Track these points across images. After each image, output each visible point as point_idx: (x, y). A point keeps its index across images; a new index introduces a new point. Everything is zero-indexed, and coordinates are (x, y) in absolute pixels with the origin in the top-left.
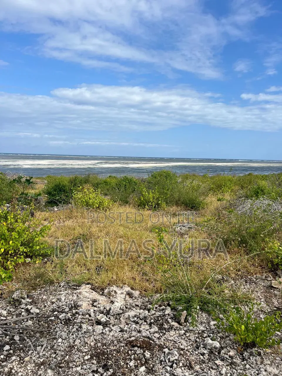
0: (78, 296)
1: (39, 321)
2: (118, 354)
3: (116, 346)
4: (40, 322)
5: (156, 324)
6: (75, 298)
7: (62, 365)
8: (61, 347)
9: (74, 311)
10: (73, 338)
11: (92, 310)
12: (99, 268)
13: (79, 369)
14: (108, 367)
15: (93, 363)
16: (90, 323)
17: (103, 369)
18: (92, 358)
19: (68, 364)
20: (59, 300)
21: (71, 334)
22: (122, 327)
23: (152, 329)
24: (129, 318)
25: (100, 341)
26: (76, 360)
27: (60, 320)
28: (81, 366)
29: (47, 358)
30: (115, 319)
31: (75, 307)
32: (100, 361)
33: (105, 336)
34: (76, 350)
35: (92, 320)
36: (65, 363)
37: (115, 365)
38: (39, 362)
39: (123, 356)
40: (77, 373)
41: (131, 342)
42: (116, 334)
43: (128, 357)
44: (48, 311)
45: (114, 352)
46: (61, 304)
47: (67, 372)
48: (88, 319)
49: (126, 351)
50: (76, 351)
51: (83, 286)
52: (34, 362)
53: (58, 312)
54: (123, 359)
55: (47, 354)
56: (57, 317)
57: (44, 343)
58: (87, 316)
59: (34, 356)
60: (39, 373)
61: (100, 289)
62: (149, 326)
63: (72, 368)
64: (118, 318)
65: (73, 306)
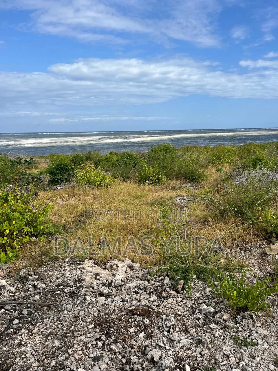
0: (81, 271)
1: (45, 295)
2: (120, 322)
3: (118, 315)
4: (47, 296)
5: (155, 293)
6: (79, 272)
7: (67, 335)
8: (67, 319)
9: (78, 285)
10: (78, 309)
11: (95, 283)
13: (83, 337)
14: (110, 334)
15: (96, 332)
16: (93, 295)
17: (105, 337)
18: (95, 327)
19: (74, 333)
20: (64, 275)
21: (76, 306)
22: (123, 298)
23: (151, 298)
24: (129, 289)
25: (102, 311)
26: (81, 330)
27: (66, 293)
28: (85, 335)
29: (54, 329)
30: (117, 291)
31: (79, 281)
32: (103, 329)
33: (107, 307)
34: (81, 320)
35: (95, 292)
36: (70, 333)
37: (116, 332)
38: (47, 333)
39: (124, 324)
40: (81, 342)
41: (131, 311)
42: (117, 304)
43: (128, 325)
44: (54, 286)
45: (116, 321)
46: (65, 279)
47: (73, 341)
48: (92, 291)
49: (127, 319)
50: (80, 321)
51: (86, 261)
52: (42, 333)
53: (63, 286)
54: (124, 327)
55: (53, 325)
56: (62, 291)
57: (50, 315)
58: (91, 289)
59: (41, 328)
60: (47, 343)
61: (102, 263)
62: (148, 295)
63: (77, 337)
64: (120, 289)
65: (77, 280)
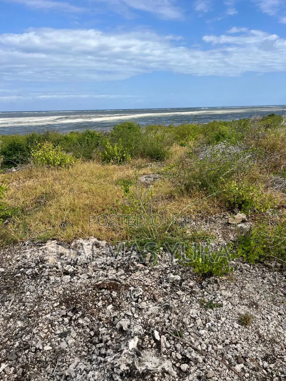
0: (43, 252)
1: (4, 279)
2: (87, 298)
3: (84, 291)
4: (6, 279)
5: (122, 267)
6: (41, 253)
7: (31, 315)
8: (30, 299)
9: (41, 266)
10: (42, 290)
11: (59, 263)
12: (64, 224)
13: (48, 316)
14: (77, 310)
15: (62, 309)
16: (58, 275)
17: (72, 313)
18: (61, 304)
19: (38, 313)
20: (24, 257)
21: (39, 286)
22: (90, 275)
23: (118, 273)
24: (96, 265)
25: (68, 289)
26: (46, 309)
27: (27, 275)
28: (50, 313)
29: (16, 311)
30: (83, 268)
31: (41, 262)
32: (70, 306)
33: (73, 284)
34: (45, 299)
35: (60, 272)
36: (34, 313)
37: (84, 307)
38: (8, 316)
39: (92, 298)
40: (47, 320)
41: (98, 286)
42: (84, 281)
43: (96, 299)
44: (14, 269)
45: (83, 296)
46: (26, 261)
47: (37, 320)
48: (56, 271)
49: (94, 294)
50: (45, 301)
51: (49, 243)
52: (3, 316)
53: (24, 268)
54: (91, 301)
55: (15, 307)
56: (23, 273)
57: (11, 298)
58: (55, 268)
59: (2, 311)
60: (9, 325)
61: (67, 244)
62: (116, 270)
63: (42, 316)
64: (86, 267)
65: (39, 261)
